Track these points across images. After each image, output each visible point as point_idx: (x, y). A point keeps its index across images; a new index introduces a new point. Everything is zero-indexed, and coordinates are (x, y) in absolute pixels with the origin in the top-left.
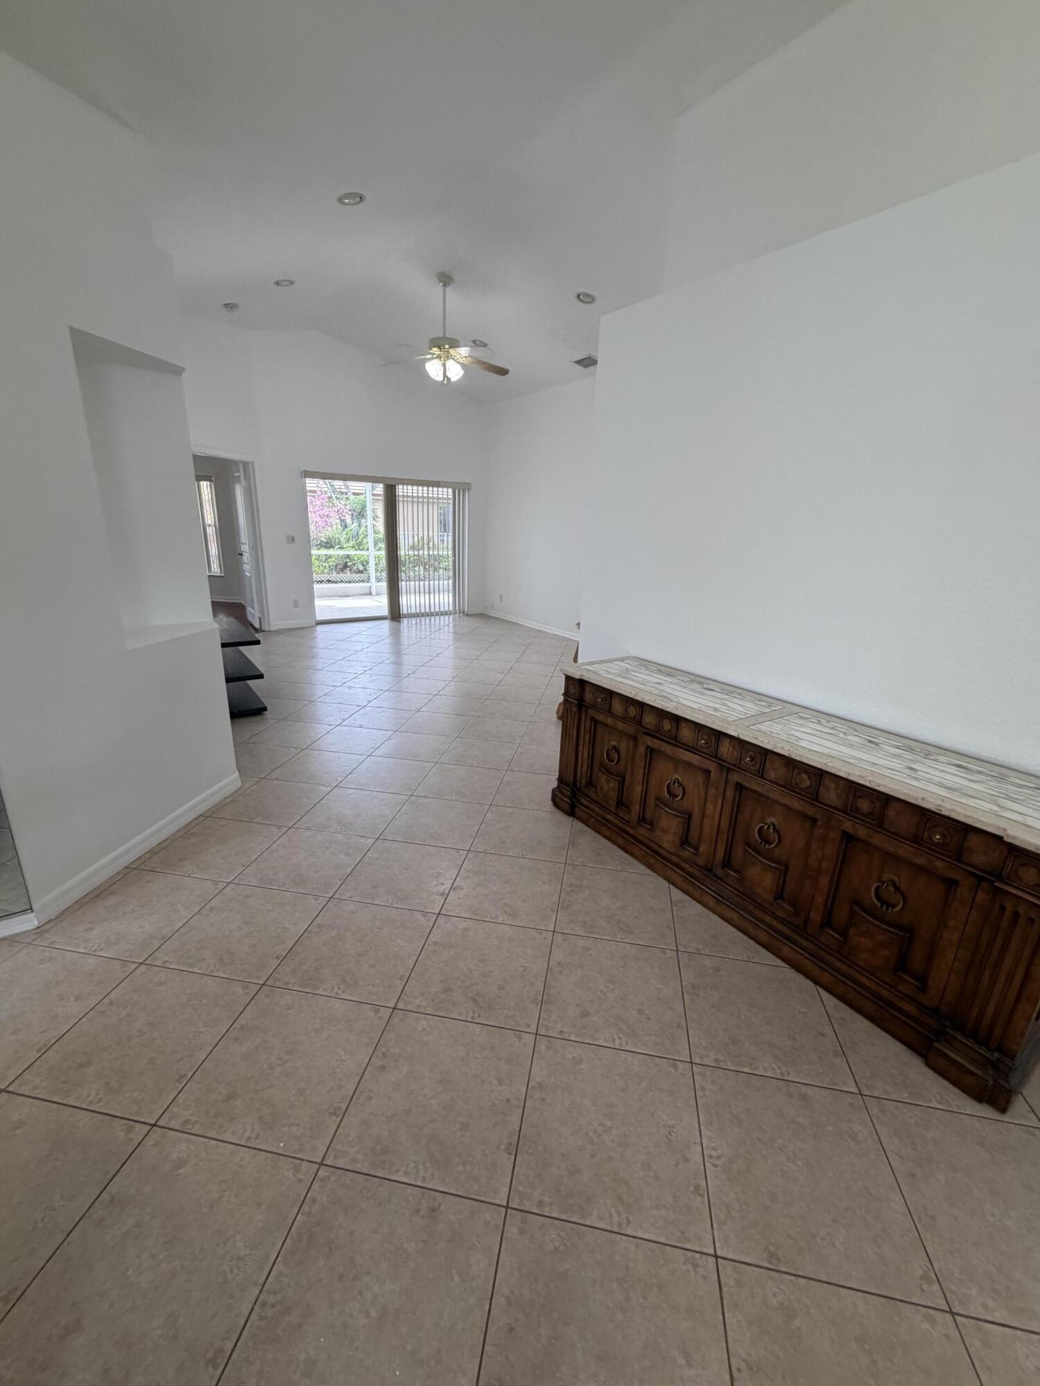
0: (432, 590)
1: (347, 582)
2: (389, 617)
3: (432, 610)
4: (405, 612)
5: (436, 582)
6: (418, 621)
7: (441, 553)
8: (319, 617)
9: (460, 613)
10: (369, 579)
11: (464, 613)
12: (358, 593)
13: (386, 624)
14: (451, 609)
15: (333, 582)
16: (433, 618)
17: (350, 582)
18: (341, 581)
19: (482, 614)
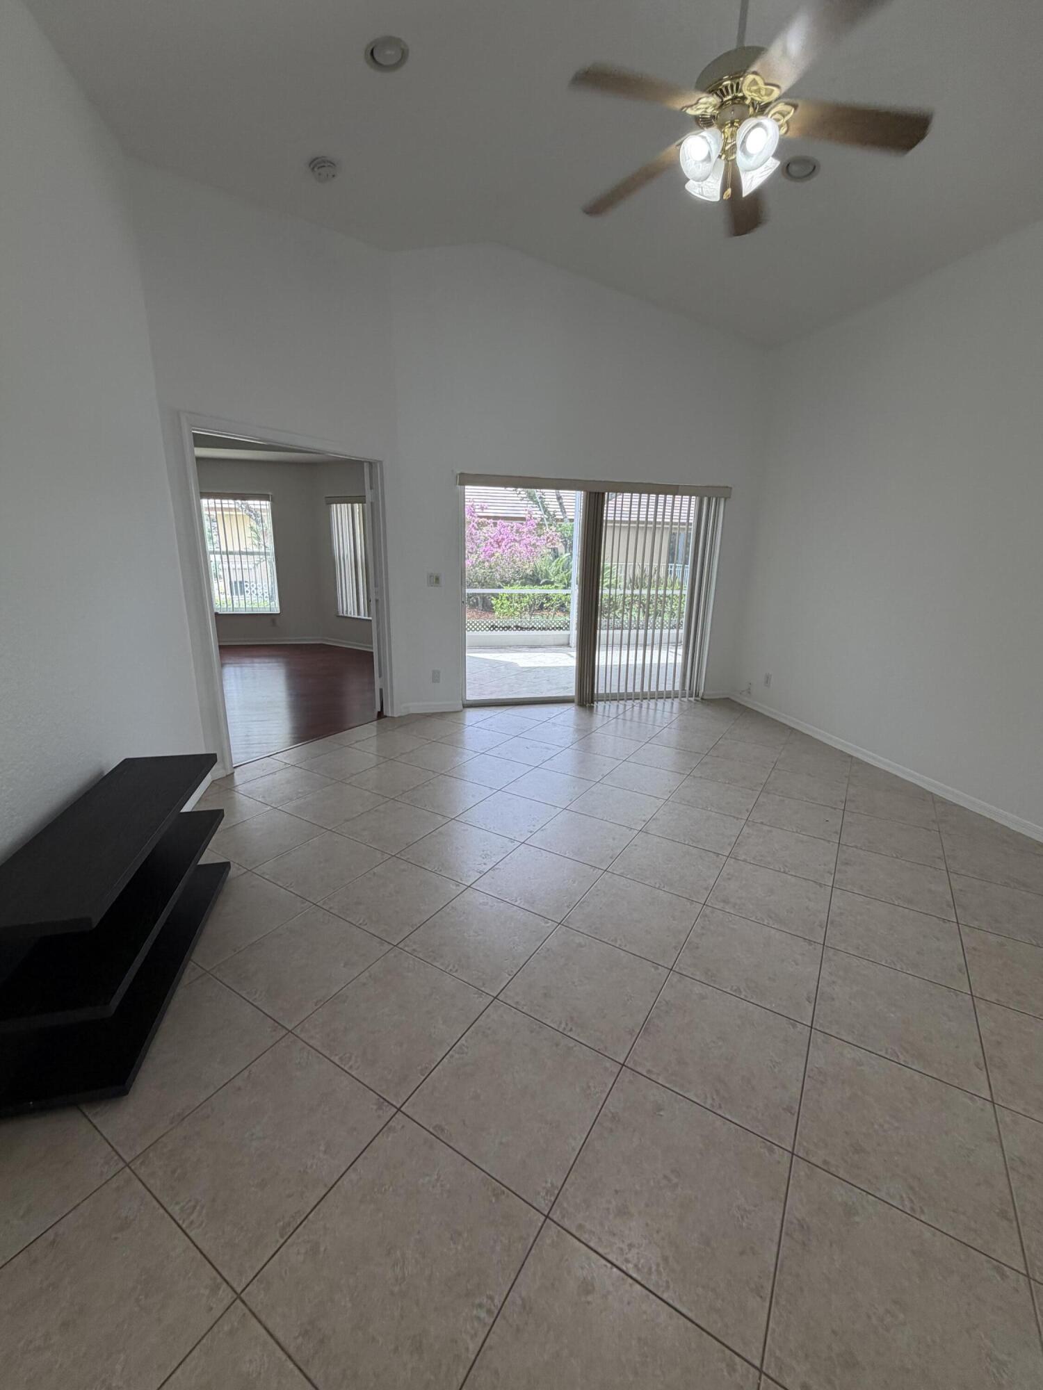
0: (649, 642)
1: (540, 629)
2: (576, 700)
3: (646, 689)
4: (601, 691)
5: (657, 632)
6: (621, 707)
7: (669, 592)
8: (471, 696)
9: (691, 696)
10: (568, 626)
11: (697, 695)
12: (552, 644)
13: (570, 711)
14: (677, 687)
15: (522, 629)
16: (645, 703)
17: (544, 629)
18: (533, 627)
19: (728, 698)
